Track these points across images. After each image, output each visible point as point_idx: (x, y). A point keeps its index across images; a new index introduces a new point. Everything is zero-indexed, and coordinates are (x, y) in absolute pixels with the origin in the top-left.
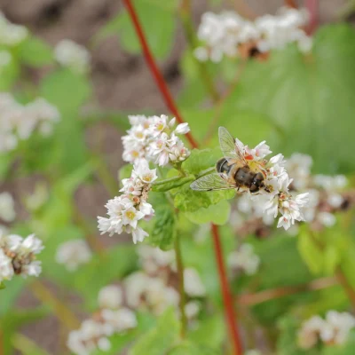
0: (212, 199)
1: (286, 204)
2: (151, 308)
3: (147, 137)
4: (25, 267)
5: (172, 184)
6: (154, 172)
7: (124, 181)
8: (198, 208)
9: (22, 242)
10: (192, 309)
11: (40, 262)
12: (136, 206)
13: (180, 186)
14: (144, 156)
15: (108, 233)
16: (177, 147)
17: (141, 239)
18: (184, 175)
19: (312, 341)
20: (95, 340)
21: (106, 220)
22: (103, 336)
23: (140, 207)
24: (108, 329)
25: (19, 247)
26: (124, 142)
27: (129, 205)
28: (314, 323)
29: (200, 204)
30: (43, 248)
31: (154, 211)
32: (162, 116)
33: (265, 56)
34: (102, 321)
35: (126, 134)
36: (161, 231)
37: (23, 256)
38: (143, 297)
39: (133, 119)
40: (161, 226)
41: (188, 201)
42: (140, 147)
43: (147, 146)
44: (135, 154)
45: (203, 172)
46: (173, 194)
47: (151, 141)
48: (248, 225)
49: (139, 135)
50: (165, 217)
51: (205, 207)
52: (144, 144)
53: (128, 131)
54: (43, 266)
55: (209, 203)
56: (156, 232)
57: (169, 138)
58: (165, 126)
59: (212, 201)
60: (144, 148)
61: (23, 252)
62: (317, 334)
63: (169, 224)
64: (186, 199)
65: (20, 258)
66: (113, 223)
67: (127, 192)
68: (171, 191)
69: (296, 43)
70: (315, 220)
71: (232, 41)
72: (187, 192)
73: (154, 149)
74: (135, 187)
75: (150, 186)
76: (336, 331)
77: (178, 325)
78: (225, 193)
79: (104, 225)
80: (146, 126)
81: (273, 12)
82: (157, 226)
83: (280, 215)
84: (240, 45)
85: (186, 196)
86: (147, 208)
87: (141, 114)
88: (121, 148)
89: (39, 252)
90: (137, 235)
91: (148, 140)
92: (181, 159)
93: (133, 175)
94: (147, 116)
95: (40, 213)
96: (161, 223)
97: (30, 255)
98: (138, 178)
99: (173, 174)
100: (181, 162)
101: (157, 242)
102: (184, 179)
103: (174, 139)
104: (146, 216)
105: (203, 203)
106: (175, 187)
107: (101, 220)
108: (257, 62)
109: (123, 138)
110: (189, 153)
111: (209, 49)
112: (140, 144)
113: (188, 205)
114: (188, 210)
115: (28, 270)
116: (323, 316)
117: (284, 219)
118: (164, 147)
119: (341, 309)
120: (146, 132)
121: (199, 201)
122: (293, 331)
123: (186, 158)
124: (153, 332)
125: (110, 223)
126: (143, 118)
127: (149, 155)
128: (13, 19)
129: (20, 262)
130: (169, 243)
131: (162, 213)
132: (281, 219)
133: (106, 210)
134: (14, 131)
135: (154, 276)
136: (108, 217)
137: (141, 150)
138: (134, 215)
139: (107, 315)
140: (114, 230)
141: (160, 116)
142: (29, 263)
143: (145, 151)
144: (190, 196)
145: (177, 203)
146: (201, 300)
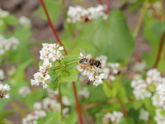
0: (71, 73)
1: (96, 77)
2: (52, 110)
3: (48, 51)
4: (4, 95)
5: (57, 68)
6: (51, 63)
7: (40, 67)
8: (66, 76)
9: (3, 87)
10: (66, 110)
11: (9, 94)
12: (44, 76)
13: (60, 68)
14: (47, 58)
15: (34, 85)
16: (59, 55)
17: (46, 88)
18: (61, 65)
19: (108, 122)
20: (32, 121)
21: (34, 80)
22: (34, 120)
23: (46, 76)
24: (36, 117)
25: (2, 88)
26: (40, 53)
27: (42, 75)
28: (108, 115)
29: (67, 75)
30: (10, 89)
31: (50, 78)
32: (54, 44)
33: (91, 21)
34: (34, 114)
35: (41, 50)
36: (53, 84)
37: (3, 92)
38: (49, 106)
39: (44, 45)
40: (54, 82)
41: (62, 74)
42: (46, 55)
43: (48, 54)
44: (44, 57)
45: (68, 64)
46: (58, 71)
47: (50, 53)
48: (85, 80)
49: (46, 50)
50: (55, 79)
51: (69, 76)
52: (47, 53)
53: (42, 49)
54: (10, 95)
55: (70, 75)
56: (52, 84)
57: (56, 52)
58: (55, 47)
59: (71, 74)
60: (47, 55)
61: (3, 90)
62: (110, 119)
63: (56, 81)
64: (62, 73)
65: (2, 92)
66: (36, 82)
67: (41, 71)
68: (57, 70)
69: (102, 17)
70: (108, 78)
71: (79, 16)
72: (62, 71)
73: (51, 55)
74: (44, 69)
75: (49, 69)
76: (116, 118)
77: (60, 117)
78: (76, 71)
79: (33, 82)
80: (48, 47)
81: (95, 6)
82: (52, 82)
83: (94, 81)
84: (82, 17)
85: (62, 72)
86: (48, 77)
87: (46, 43)
88: (39, 55)
89: (9, 90)
90: (44, 86)
91: (49, 52)
92: (61, 59)
93: (43, 65)
94: (48, 44)
95: (13, 77)
96: (53, 81)
97: (6, 91)
98: (45, 66)
99: (57, 64)
100: (61, 60)
101: (52, 88)
102: (61, 66)
103: (58, 52)
104: (48, 79)
105: (68, 74)
106: (58, 69)
107: (32, 80)
108: (88, 23)
109: (40, 51)
110: (63, 57)
111: (72, 19)
112: (46, 54)
113: (63, 75)
114: (62, 77)
115: (5, 97)
116: (112, 113)
117: (96, 82)
118: (54, 55)
119: (118, 110)
120: (48, 49)
121: (66, 74)
122: (101, 118)
123: (62, 59)
124: (51, 119)
125: (35, 82)
126: (47, 44)
127: (49, 57)
128: (4, 9)
129: (2, 94)
130: (56, 88)
131: (54, 77)
132: (95, 82)
133: (34, 77)
134: (4, 48)
135: (53, 99)
136: (34, 79)
137: (46, 56)
138: (43, 79)
139: (36, 112)
140: (36, 84)
141: (53, 44)
142: (6, 94)
143: (48, 56)
144: (63, 72)
145: (59, 74)
146: (69, 107)
